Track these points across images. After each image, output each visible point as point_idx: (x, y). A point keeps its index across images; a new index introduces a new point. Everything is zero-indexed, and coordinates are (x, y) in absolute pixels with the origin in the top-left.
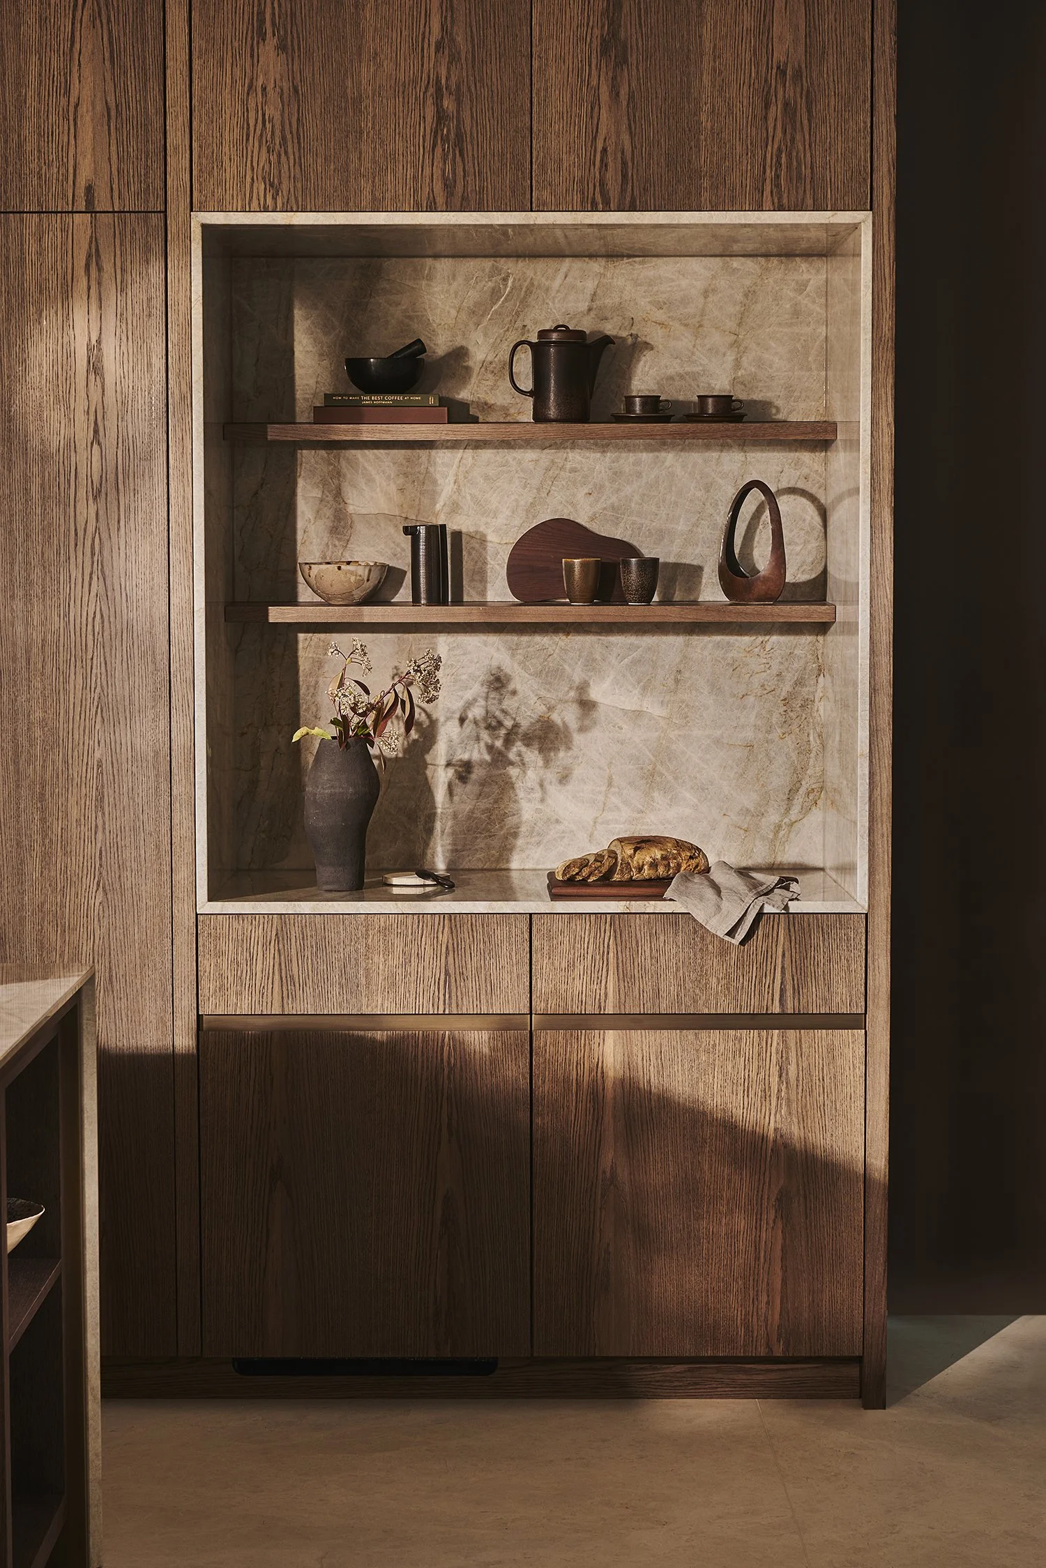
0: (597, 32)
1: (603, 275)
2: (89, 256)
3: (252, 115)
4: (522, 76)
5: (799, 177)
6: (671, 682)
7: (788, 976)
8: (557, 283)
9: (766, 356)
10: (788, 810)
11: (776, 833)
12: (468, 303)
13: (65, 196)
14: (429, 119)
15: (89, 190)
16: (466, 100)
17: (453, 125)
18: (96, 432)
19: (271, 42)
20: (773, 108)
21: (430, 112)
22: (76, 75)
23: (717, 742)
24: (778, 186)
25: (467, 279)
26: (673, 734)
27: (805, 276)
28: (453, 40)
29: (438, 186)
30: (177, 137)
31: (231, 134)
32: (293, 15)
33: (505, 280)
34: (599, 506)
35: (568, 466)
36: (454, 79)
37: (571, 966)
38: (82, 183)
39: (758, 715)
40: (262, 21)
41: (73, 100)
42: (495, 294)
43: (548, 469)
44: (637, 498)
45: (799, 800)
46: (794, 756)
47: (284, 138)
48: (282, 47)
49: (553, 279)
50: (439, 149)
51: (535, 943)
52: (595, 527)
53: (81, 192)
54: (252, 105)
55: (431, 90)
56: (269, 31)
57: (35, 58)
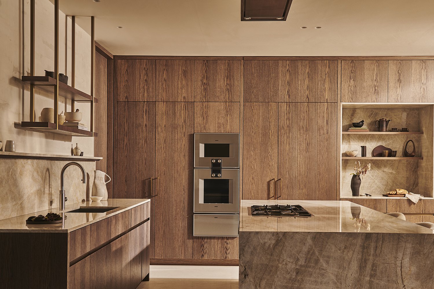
0: (397, 78)
1: (387, 111)
2: (327, 108)
3: (349, 89)
4: (387, 84)
5: (425, 98)
6: (396, 168)
7: (423, 208)
8: (380, 113)
9: (410, 123)
10: (413, 186)
11: (412, 190)
12: (368, 115)
13: (324, 100)
14: (374, 90)
15: (327, 99)
16: (379, 87)
17: (377, 91)
18: (327, 132)
19: (352, 80)
20: (421, 89)
21: (374, 89)
22: (325, 84)
23: (403, 177)
24: (422, 99)
25: (368, 112)
26: (397, 176)
27: (416, 112)
28: (377, 79)
29: (375, 99)
30: (339, 92)
31: (347, 91)
32: (355, 76)
33: (373, 112)
34: (386, 144)
35: (382, 138)
36: (377, 85)
37: (392, 206)
38: (326, 98)
39: (409, 173)
40: (351, 77)
41: (325, 88)
42: (372, 114)
43: (379, 138)
44: (392, 142)
45: (415, 185)
46: (414, 179)
47: (354, 93)
48: (354, 80)
49: (380, 112)
50: (375, 94)
51: (387, 203)
52: (385, 146)
53: (326, 100)
54: (349, 88)
55: (374, 86)
56: (352, 78)
57: (320, 82)
